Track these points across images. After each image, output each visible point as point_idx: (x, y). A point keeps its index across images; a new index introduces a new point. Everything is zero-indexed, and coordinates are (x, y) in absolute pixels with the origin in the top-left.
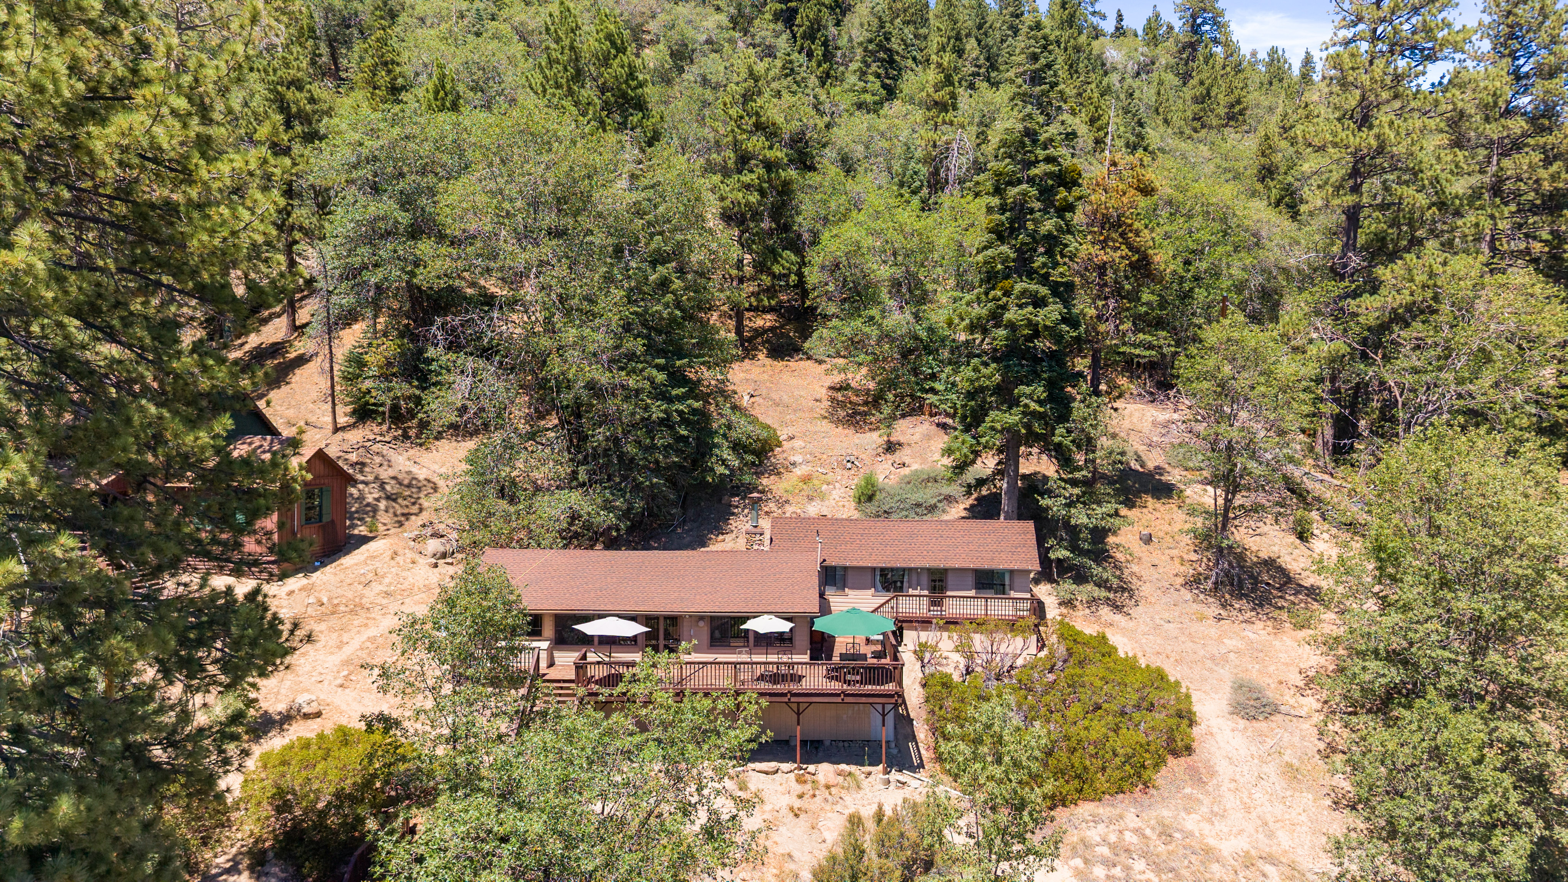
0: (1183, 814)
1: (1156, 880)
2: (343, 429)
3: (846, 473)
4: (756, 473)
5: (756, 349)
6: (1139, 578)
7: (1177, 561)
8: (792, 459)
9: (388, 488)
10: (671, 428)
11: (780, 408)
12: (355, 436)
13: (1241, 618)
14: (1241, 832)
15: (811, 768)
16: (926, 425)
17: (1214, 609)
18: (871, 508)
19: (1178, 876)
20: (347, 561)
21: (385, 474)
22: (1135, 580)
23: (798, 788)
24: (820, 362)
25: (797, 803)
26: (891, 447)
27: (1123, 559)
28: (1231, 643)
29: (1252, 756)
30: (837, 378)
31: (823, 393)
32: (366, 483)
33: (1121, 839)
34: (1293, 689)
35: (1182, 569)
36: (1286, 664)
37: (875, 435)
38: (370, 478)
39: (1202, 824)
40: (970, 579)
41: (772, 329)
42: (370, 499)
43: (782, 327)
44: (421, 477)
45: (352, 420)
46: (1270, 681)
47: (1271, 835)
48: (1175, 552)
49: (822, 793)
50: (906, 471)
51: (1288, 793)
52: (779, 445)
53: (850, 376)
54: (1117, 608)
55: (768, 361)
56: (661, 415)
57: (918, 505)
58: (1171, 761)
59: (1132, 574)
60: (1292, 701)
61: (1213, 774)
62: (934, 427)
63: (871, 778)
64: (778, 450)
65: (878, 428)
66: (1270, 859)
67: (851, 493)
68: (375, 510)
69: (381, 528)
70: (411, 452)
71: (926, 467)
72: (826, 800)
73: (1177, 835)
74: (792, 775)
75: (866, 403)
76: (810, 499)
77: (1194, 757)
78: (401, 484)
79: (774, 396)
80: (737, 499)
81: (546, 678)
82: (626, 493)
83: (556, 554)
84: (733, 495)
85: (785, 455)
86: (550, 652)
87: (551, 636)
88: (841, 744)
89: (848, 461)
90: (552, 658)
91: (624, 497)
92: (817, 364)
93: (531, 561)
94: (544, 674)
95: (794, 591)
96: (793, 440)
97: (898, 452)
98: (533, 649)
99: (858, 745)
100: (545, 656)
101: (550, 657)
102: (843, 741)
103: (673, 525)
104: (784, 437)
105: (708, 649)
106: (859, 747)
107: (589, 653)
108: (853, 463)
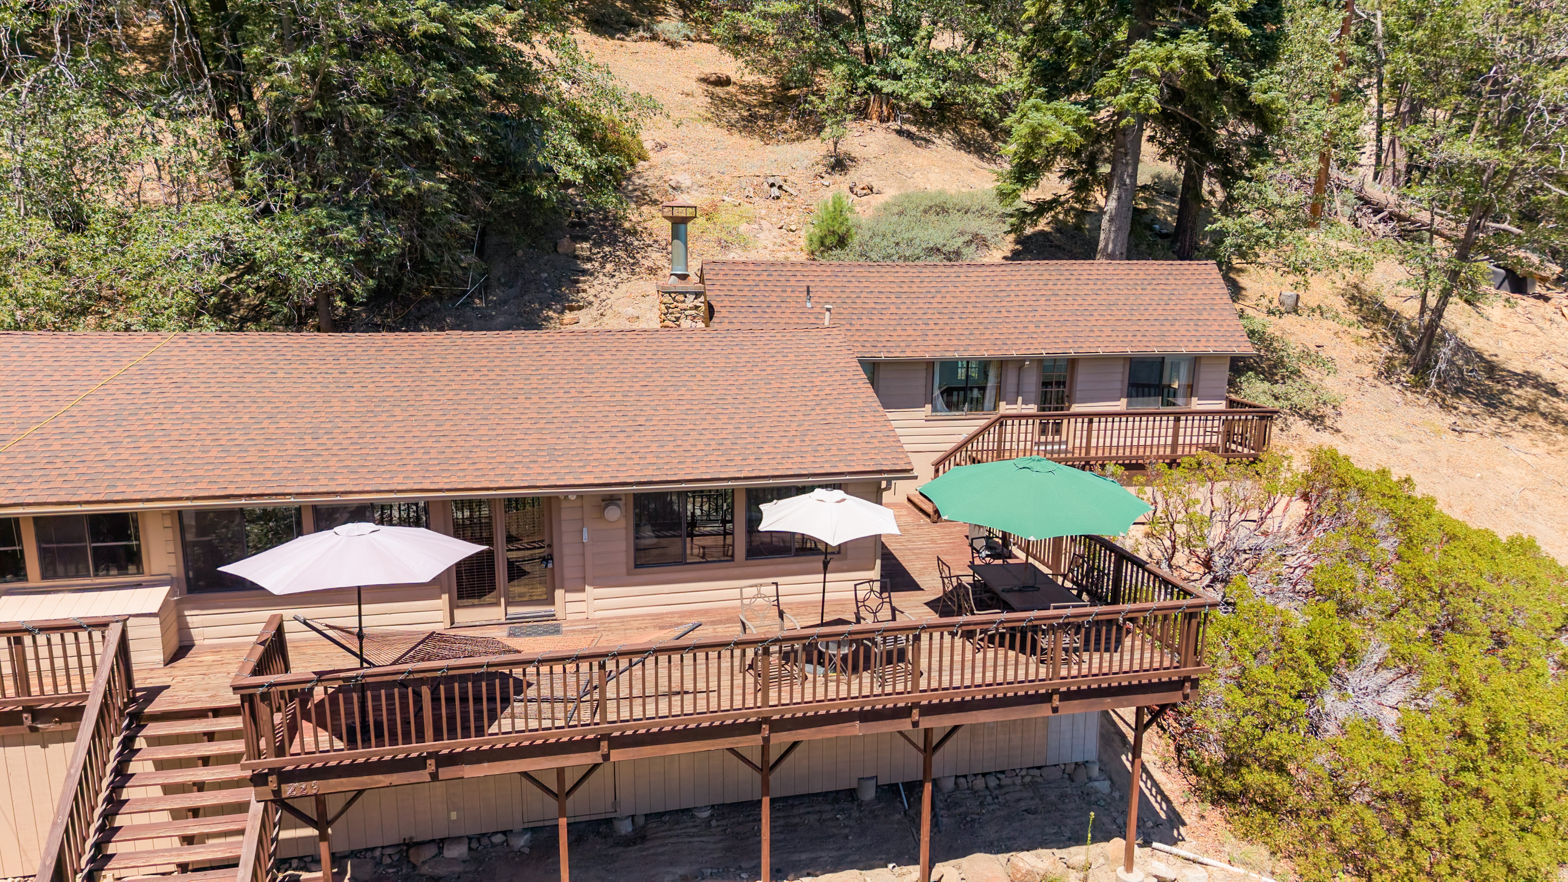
3: (775, 205)
5: (566, 19)
7: (1345, 338)
8: (671, 179)
13: (1486, 429)
16: (881, 132)
17: (1438, 415)
24: (673, 45)
26: (839, 164)
30: (707, 68)
31: (693, 86)
35: (1361, 351)
37: (801, 146)
40: (1119, 377)
50: (880, 200)
52: (643, 157)
62: (894, 136)
64: (641, 165)
65: (799, 139)
67: (796, 238)
71: (911, 192)
76: (724, 246)
80: (586, 245)
81: (157, 706)
82: (359, 214)
83: (182, 343)
84: (576, 239)
85: (658, 173)
86: (173, 617)
87: (174, 572)
88: (980, 783)
89: (772, 185)
90: (183, 629)
91: (357, 223)
92: (669, 48)
93: (109, 362)
94: (154, 692)
95: (830, 419)
96: (664, 151)
97: (852, 172)
98: (103, 625)
99: (1018, 781)
100: (157, 631)
101: (174, 629)
102: (984, 775)
103: (465, 292)
104: (648, 145)
105: (629, 574)
106: (1023, 785)
107: (287, 626)
108: (780, 187)
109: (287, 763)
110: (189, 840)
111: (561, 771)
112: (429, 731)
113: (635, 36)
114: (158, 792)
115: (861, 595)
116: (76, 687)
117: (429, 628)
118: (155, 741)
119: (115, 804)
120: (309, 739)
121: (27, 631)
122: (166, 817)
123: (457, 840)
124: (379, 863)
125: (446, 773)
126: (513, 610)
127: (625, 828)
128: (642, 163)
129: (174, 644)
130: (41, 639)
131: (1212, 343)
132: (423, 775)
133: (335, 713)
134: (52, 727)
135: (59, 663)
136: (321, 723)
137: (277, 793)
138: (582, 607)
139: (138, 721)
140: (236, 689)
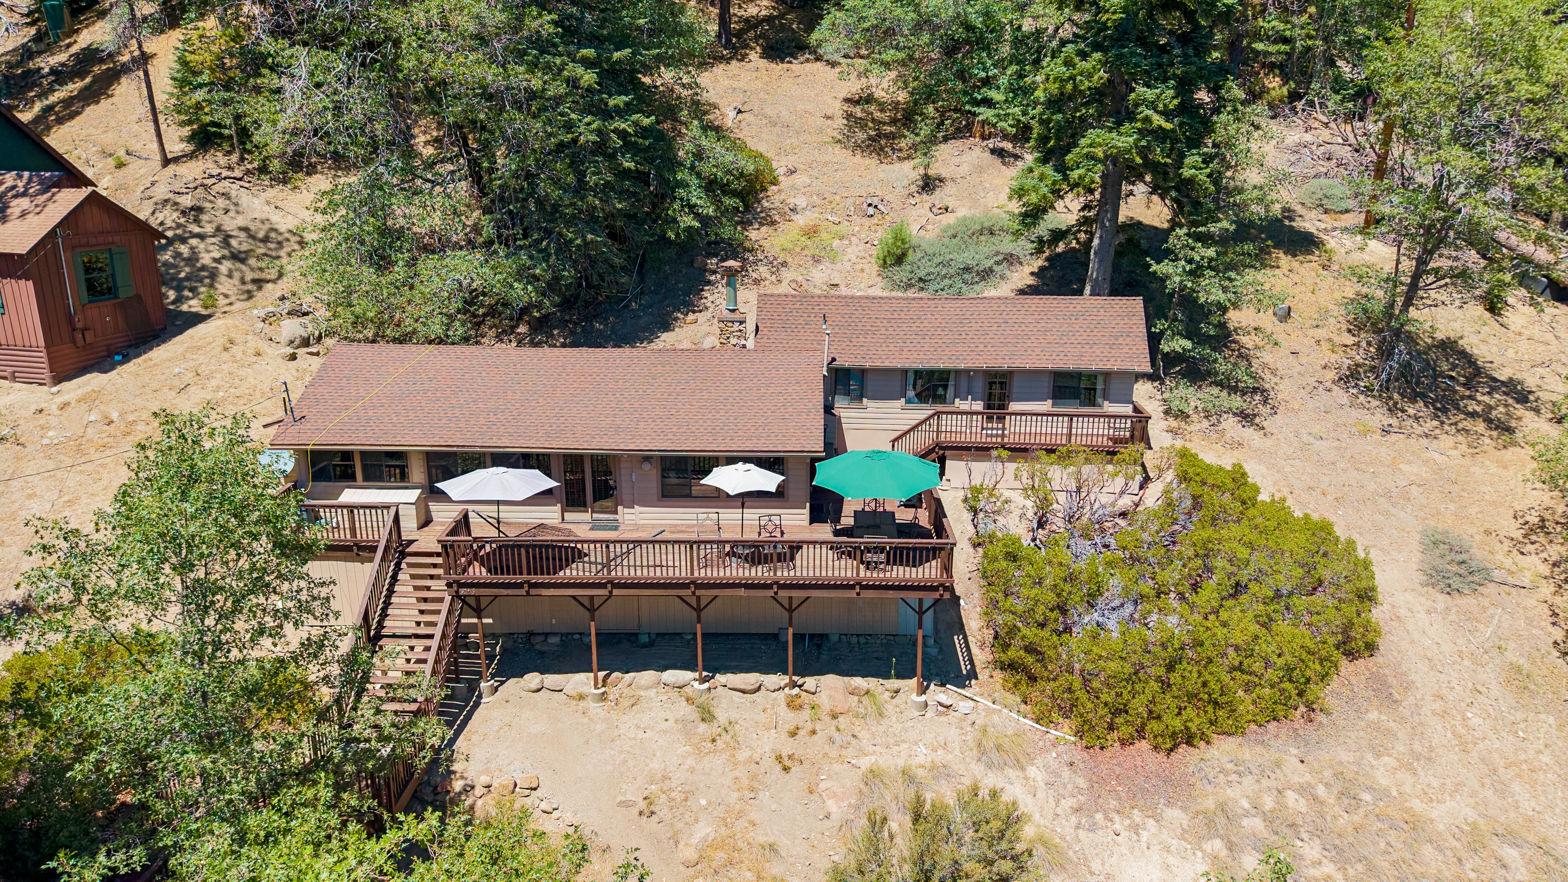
0: (1369, 757)
1: (1339, 876)
2: (176, 160)
3: (867, 222)
4: (741, 223)
5: (747, 46)
6: (1274, 372)
7: (1325, 345)
8: (792, 201)
9: (234, 242)
10: (612, 157)
11: (777, 129)
12: (192, 170)
13: (1419, 430)
14: (1458, 787)
15: (810, 682)
16: (977, 151)
17: (1380, 417)
18: (901, 273)
19: (1371, 868)
20: (160, 354)
21: (230, 224)
22: (1267, 376)
23: (790, 718)
24: (833, 64)
25: (787, 747)
26: (928, 184)
27: (1250, 345)
28: (1411, 470)
29: (1460, 654)
30: (854, 86)
31: (837, 108)
32: (202, 237)
33: (1281, 804)
34: (1507, 543)
35: (1333, 358)
36: (1493, 503)
37: (907, 165)
38: (209, 229)
39: (1400, 775)
40: (1046, 385)
41: (769, 19)
42: (206, 259)
43: (781, 16)
44: (282, 228)
45: (190, 148)
46: (1473, 530)
47: (1503, 792)
48: (1321, 333)
49: (826, 727)
50: (949, 219)
51: (1519, 716)
52: (775, 182)
53: (873, 81)
54: (1246, 417)
55: (763, 63)
56: (593, 138)
57: (967, 269)
58: (1345, 666)
59: (1265, 365)
60: (1508, 563)
61: (1408, 687)
62: (987, 154)
63: (900, 699)
64: (772, 189)
65: (909, 158)
66: (1509, 836)
67: (874, 251)
68: (213, 275)
69: (222, 301)
70: (271, 193)
71: (977, 213)
72: (831, 740)
73: (1367, 797)
74: (781, 695)
75: (894, 121)
76: (817, 260)
77: (1378, 659)
78: (253, 237)
79: (770, 111)
80: (714, 261)
81: (412, 549)
82: (549, 255)
83: (436, 352)
84: (710, 255)
85: (783, 196)
86: (423, 505)
87: (423, 482)
88: (854, 640)
89: (870, 205)
90: (428, 512)
91: (547, 261)
92: (829, 67)
93: (398, 363)
94: (411, 542)
95: (787, 415)
96: (794, 175)
97: (938, 192)
98: (388, 507)
99: (879, 641)
100: (414, 512)
101: (423, 511)
102: (858, 635)
103: (626, 297)
104: (781, 171)
105: (659, 500)
106: (882, 644)
107: (471, 514)
108: (876, 207)
109: (463, 579)
110: (422, 612)
111: (592, 597)
112: (525, 571)
113: (802, 59)
114: (411, 589)
115: (762, 523)
116: (376, 537)
117: (541, 521)
118: (410, 565)
119: (391, 592)
120: (477, 570)
121: (356, 507)
122: (414, 600)
123: (556, 634)
124: (516, 641)
125: (533, 591)
126: (595, 516)
127: (645, 639)
128: (773, 187)
129: (423, 520)
130: (362, 511)
131: (1119, 363)
132: (523, 592)
133: (488, 560)
134: (366, 554)
135: (369, 524)
136: (482, 564)
137: (457, 592)
138: (633, 517)
139: (403, 555)
140: (439, 541)
